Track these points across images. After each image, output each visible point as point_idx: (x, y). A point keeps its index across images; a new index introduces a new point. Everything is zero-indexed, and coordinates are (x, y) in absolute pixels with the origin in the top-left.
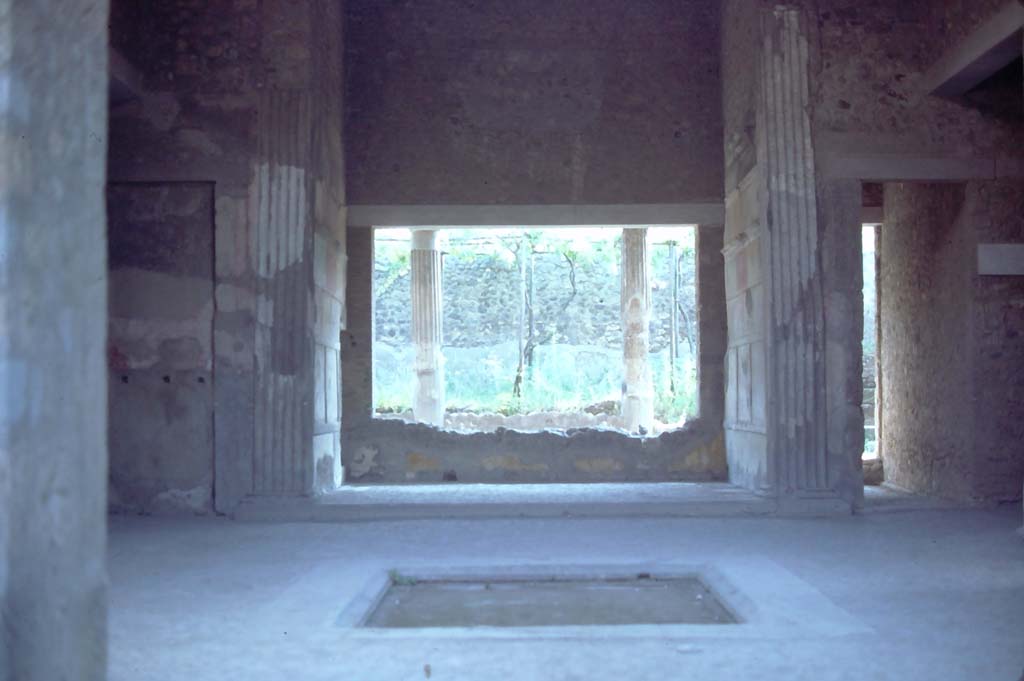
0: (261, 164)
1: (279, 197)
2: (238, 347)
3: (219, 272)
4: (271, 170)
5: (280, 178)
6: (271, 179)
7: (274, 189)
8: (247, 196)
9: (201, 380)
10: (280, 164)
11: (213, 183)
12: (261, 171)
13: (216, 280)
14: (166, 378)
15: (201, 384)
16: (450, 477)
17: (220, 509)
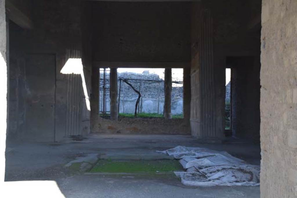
0: (68, 49)
7: (72, 56)
10: (73, 49)
11: (56, 54)
12: (68, 51)
13: (56, 80)
14: (42, 106)
15: (51, 107)
16: (119, 132)
17: (56, 140)
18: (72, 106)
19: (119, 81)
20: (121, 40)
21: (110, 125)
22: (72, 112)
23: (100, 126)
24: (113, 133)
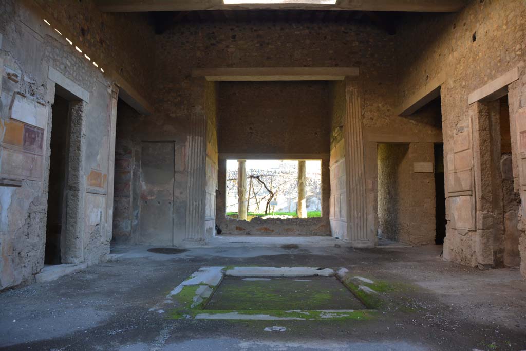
0: (190, 136)
1: (195, 146)
2: (181, 193)
3: (176, 170)
4: (192, 138)
5: (195, 140)
6: (192, 140)
7: (193, 144)
8: (185, 146)
9: (170, 203)
10: (196, 136)
11: (175, 141)
12: (189, 138)
13: (175, 172)
14: (159, 203)
15: (169, 205)
16: (248, 234)
17: (174, 244)
18: (193, 204)
19: (250, 179)
20: (251, 129)
21: (238, 225)
22: (193, 211)
23: (227, 226)
24: (241, 235)
